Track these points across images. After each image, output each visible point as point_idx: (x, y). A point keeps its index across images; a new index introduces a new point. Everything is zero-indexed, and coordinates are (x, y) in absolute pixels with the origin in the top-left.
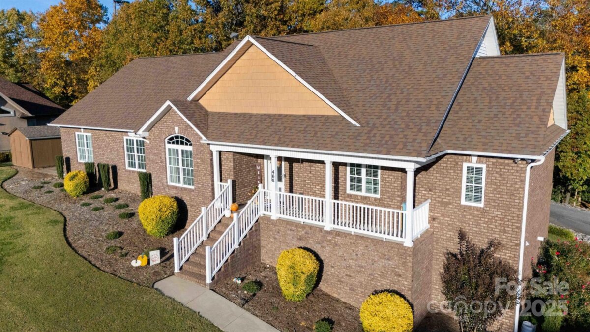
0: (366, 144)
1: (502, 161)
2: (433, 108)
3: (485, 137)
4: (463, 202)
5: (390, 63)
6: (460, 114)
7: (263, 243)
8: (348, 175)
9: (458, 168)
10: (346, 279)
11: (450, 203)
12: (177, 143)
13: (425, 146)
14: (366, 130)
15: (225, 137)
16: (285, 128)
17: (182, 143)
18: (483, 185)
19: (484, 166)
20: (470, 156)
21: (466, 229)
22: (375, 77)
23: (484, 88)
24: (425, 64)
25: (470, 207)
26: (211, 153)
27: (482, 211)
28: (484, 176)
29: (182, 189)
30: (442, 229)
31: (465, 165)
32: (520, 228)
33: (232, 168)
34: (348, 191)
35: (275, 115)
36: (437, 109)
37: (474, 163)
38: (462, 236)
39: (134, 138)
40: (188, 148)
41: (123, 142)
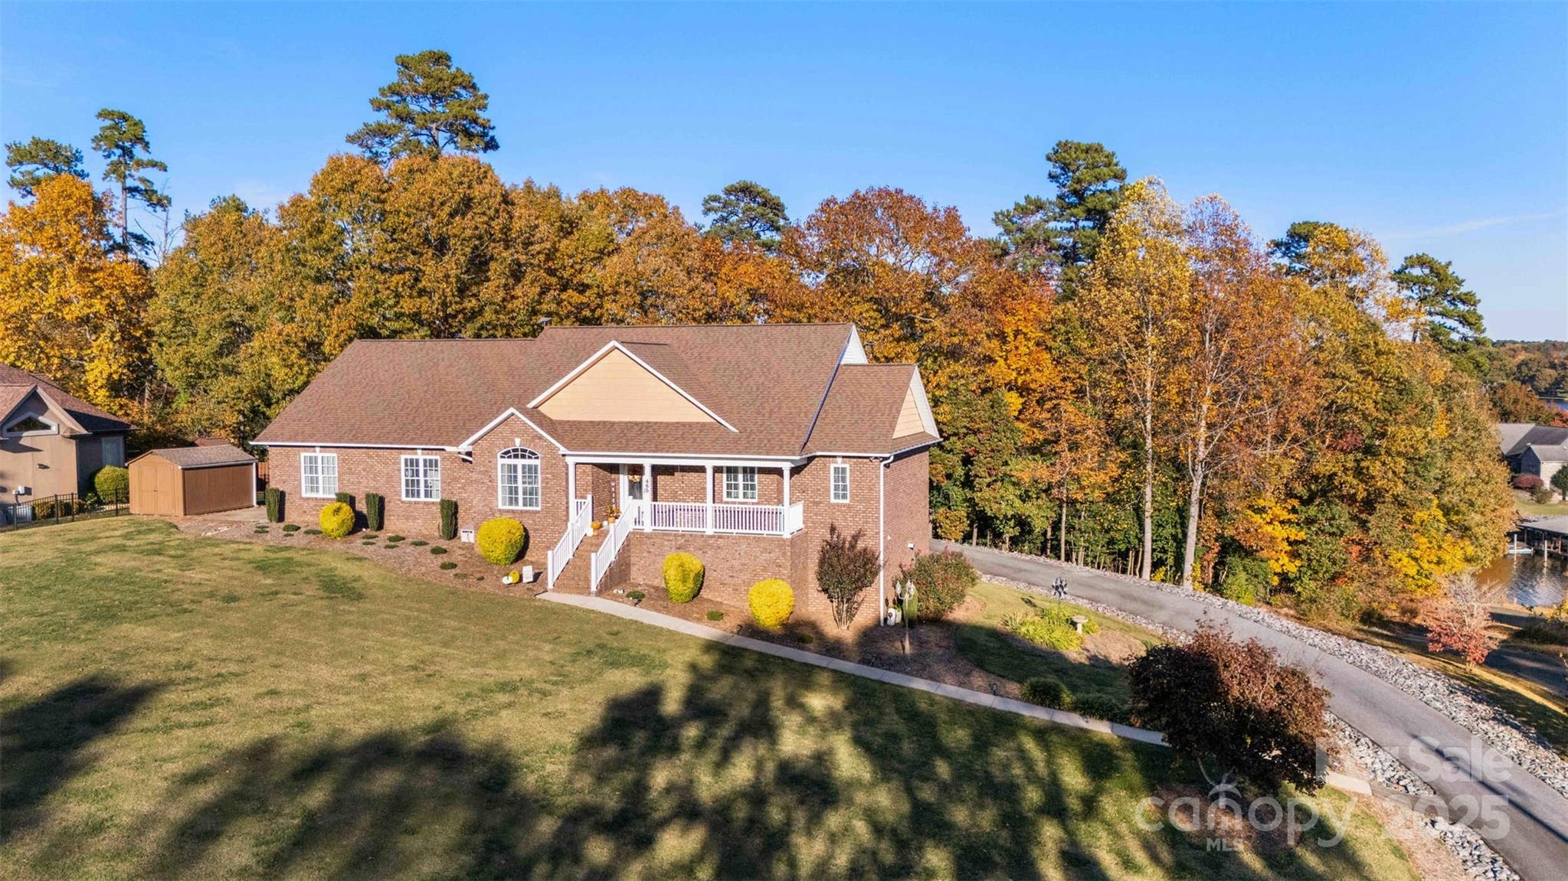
0: (747, 448)
1: (861, 460)
2: (802, 415)
3: (847, 440)
4: (833, 500)
5: (758, 370)
6: (827, 421)
7: (633, 560)
8: (725, 482)
9: (826, 468)
10: (729, 580)
11: (821, 502)
12: (516, 456)
13: (798, 447)
14: (744, 435)
15: (588, 445)
16: (659, 436)
17: (523, 457)
18: (848, 483)
19: (847, 466)
20: (835, 457)
21: (836, 524)
22: (745, 384)
23: (848, 396)
24: (793, 373)
25: (838, 505)
26: (567, 466)
27: (848, 506)
28: (848, 475)
29: (522, 511)
30: (815, 528)
31: (832, 466)
32: (878, 518)
33: (590, 483)
34: (725, 499)
35: (642, 423)
36: (806, 416)
37: (839, 463)
38: (833, 529)
39: (420, 456)
40: (533, 462)
41: (399, 463)
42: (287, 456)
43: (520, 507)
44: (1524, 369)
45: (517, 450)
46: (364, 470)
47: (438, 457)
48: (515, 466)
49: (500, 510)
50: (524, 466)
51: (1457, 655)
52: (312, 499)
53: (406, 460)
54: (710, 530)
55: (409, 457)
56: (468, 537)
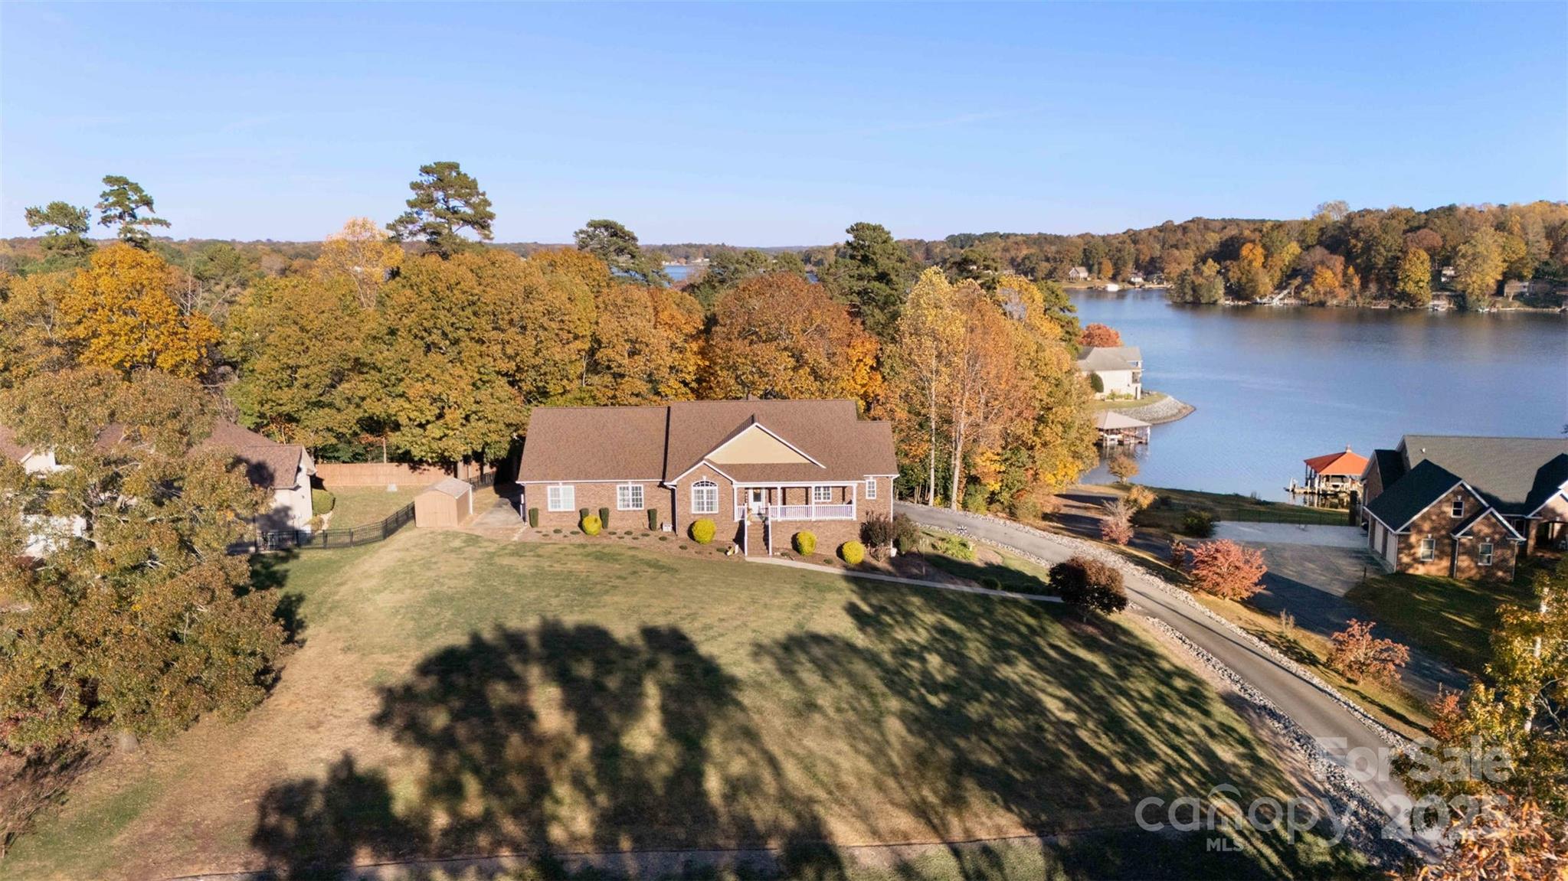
1: (882, 478)
4: (867, 498)
5: (817, 429)
12: (703, 486)
14: (830, 470)
15: (747, 479)
16: (783, 472)
17: (707, 486)
18: (876, 489)
19: (875, 481)
24: (837, 431)
25: (870, 500)
26: (733, 489)
27: (876, 501)
28: (876, 485)
29: (707, 514)
35: (770, 464)
39: (630, 485)
41: (616, 490)
42: (538, 489)
43: (705, 512)
44: (1027, 262)
45: (703, 482)
46: (593, 494)
47: (642, 486)
48: (702, 491)
49: (692, 514)
50: (708, 491)
51: (1114, 541)
52: (557, 512)
53: (620, 488)
54: (813, 519)
55: (622, 486)
56: (668, 528)
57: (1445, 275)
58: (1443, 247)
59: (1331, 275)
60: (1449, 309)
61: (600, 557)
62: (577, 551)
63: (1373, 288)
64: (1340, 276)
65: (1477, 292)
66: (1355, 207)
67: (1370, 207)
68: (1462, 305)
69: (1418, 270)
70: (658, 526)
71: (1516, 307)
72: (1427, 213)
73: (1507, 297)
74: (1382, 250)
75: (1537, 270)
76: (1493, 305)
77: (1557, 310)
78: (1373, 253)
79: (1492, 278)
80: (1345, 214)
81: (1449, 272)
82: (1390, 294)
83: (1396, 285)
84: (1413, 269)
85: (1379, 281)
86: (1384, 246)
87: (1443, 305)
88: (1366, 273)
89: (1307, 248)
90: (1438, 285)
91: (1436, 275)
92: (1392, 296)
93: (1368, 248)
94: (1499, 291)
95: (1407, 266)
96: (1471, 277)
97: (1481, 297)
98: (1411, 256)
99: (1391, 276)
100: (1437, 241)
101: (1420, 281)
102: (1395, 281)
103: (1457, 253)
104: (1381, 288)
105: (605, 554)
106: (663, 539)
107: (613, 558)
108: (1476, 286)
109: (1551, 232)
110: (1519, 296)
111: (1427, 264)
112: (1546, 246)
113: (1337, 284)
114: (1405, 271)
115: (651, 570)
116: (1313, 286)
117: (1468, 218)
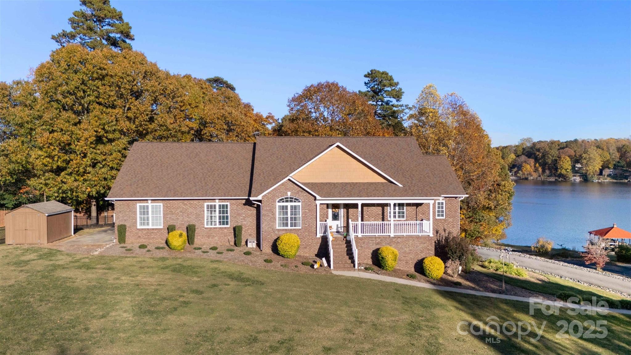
1: (451, 198)
4: (437, 217)
12: (287, 201)
14: (405, 188)
17: (291, 201)
18: (444, 209)
19: (444, 201)
21: (439, 229)
25: (440, 219)
26: (316, 205)
27: (445, 220)
28: (444, 206)
31: (437, 202)
32: (458, 225)
37: (441, 200)
38: (437, 231)
39: (217, 203)
40: (297, 204)
41: (204, 207)
42: (128, 206)
43: (289, 227)
45: (288, 198)
46: (181, 212)
47: (228, 204)
48: (287, 207)
49: (277, 230)
50: (292, 206)
52: (145, 229)
53: (208, 206)
54: (392, 235)
55: (210, 204)
56: (252, 245)
57: (577, 167)
58: (575, 156)
59: (529, 167)
60: (580, 181)
61: (178, 270)
62: (155, 264)
63: (547, 172)
64: (533, 167)
65: (592, 174)
66: (535, 140)
67: (542, 140)
68: (586, 179)
69: (566, 164)
70: (243, 243)
71: (608, 180)
72: (565, 142)
73: (604, 176)
74: (550, 156)
75: (615, 165)
76: (599, 179)
77: (626, 181)
78: (546, 158)
79: (598, 167)
80: (532, 143)
81: (579, 165)
82: (555, 175)
83: (557, 171)
84: (564, 164)
85: (549, 169)
86: (551, 155)
87: (578, 179)
88: (544, 165)
89: (518, 156)
90: (575, 171)
91: (574, 167)
92: (556, 176)
93: (544, 156)
94: (601, 173)
95: (562, 163)
96: (589, 167)
97: (593, 176)
98: (562, 159)
99: (555, 167)
100: (573, 153)
101: (568, 169)
102: (556, 169)
103: (582, 158)
104: (551, 172)
105: (184, 267)
106: (248, 253)
107: (192, 270)
108: (591, 171)
109: (619, 149)
110: (609, 175)
111: (570, 162)
112: (618, 155)
113: (532, 171)
114: (560, 165)
115: (233, 283)
116: (522, 171)
117: (583, 144)
